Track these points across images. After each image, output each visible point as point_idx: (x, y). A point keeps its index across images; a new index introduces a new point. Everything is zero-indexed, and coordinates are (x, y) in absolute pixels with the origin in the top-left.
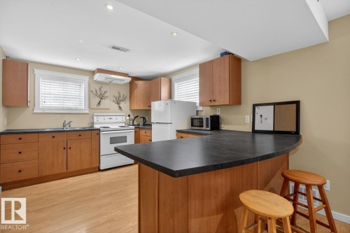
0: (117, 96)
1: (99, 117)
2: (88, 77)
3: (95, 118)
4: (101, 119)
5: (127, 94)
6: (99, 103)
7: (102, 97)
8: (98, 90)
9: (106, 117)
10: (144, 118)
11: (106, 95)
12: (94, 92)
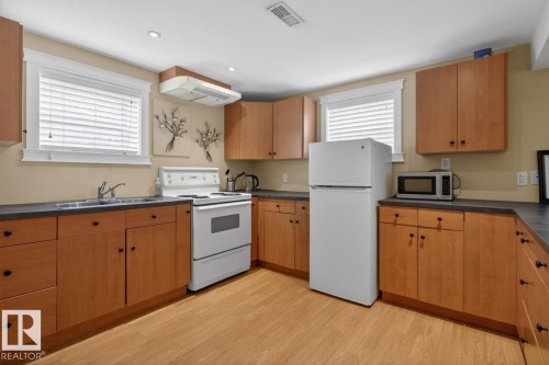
0: (204, 130)
1: (173, 174)
2: (150, 84)
3: (165, 175)
4: (176, 179)
5: (221, 129)
6: (172, 143)
7: (176, 131)
8: (169, 116)
9: (186, 175)
10: (254, 177)
11: (185, 126)
12: (161, 118)
